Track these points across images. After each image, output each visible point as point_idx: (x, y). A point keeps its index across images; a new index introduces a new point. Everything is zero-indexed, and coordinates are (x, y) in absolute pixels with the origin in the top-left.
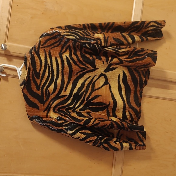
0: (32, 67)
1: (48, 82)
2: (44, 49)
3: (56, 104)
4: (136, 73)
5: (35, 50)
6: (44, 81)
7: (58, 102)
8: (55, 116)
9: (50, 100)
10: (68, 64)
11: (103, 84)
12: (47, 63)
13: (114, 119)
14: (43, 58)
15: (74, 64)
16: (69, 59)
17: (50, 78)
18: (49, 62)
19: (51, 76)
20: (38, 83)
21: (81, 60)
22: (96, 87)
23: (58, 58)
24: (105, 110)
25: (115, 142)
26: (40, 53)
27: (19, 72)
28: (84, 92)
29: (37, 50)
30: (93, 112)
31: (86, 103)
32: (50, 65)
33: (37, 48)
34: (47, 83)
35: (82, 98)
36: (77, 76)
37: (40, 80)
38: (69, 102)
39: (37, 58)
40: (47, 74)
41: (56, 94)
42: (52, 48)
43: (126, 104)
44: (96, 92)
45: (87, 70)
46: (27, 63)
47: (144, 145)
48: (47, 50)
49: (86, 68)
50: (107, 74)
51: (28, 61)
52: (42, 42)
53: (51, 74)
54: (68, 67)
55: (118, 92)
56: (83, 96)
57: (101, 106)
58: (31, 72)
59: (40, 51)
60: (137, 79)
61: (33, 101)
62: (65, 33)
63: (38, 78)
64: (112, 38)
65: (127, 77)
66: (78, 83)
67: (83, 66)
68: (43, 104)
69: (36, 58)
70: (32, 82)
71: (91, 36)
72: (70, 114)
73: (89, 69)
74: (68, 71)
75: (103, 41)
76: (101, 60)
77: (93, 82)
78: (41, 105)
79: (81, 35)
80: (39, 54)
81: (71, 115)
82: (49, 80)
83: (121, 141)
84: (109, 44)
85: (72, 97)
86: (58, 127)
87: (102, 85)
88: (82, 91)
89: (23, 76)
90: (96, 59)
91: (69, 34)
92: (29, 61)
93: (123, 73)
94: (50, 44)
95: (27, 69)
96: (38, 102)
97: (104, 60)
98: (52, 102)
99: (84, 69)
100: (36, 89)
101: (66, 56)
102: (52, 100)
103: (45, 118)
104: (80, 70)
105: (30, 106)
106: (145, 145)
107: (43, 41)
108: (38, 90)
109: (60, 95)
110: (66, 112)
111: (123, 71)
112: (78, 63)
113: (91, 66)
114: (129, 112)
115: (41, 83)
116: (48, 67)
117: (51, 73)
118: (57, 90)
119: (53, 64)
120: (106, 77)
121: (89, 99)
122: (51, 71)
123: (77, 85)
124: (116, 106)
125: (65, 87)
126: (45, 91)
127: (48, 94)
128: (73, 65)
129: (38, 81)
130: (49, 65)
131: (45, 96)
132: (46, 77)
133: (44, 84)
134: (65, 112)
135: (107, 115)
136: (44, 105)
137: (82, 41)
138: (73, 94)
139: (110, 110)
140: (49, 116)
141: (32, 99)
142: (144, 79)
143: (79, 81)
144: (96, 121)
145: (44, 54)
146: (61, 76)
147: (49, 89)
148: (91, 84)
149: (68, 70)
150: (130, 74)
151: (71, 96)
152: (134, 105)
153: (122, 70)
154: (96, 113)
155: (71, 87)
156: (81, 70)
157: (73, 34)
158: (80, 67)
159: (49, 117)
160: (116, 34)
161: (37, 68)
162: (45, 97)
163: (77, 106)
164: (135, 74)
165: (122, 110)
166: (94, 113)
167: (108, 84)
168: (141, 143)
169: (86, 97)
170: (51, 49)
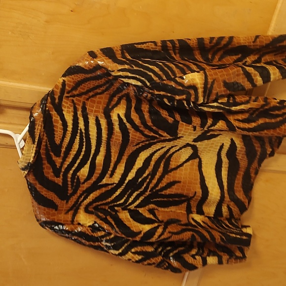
0: (45, 135)
1: (78, 161)
2: (73, 100)
3: (91, 200)
4: (257, 142)
5: (53, 102)
6: (70, 160)
7: (95, 196)
8: (88, 221)
9: (79, 192)
10: (120, 129)
11: (187, 158)
12: (78, 127)
13: (198, 218)
14: (69, 118)
15: (133, 129)
16: (125, 121)
17: (83, 153)
18: (81, 125)
19: (84, 149)
20: (57, 164)
21: (150, 124)
22: (173, 164)
23: (102, 118)
24: (185, 205)
25: (193, 256)
26: (63, 108)
27: (19, 143)
28: (146, 177)
29: (57, 101)
30: (160, 209)
31: (149, 194)
32: (83, 131)
33: (57, 97)
34: (76, 163)
35: (143, 187)
36: (137, 147)
37: (61, 158)
38: (118, 193)
39: (56, 117)
40: (76, 146)
41: (92, 182)
42: (90, 97)
43: (226, 195)
44: (171, 176)
45: (158, 140)
46: (36, 131)
47: (244, 257)
48: (79, 101)
49: (158, 136)
50: (198, 144)
51: (36, 127)
52: (69, 86)
53: (84, 147)
54: (121, 135)
55: (214, 171)
56: (145, 185)
57: (177, 199)
58: (43, 144)
59: (63, 103)
60: (256, 152)
61: (45, 196)
62: (121, 73)
63: (58, 155)
64: (222, 84)
65: (238, 149)
66: (138, 158)
67: (152, 134)
68: (65, 201)
69: (54, 118)
70: (45, 162)
71: (177, 79)
72: (116, 214)
73: (162, 138)
74: (121, 141)
75: (200, 91)
76: (191, 124)
77: (168, 155)
78: (63, 202)
79: (156, 79)
80: (62, 110)
81: (118, 217)
82: (81, 157)
83: (205, 255)
84: (213, 97)
85: (123, 187)
86: (92, 243)
87: (184, 160)
88: (145, 175)
89: (27, 156)
90: (181, 122)
91: (130, 75)
92: (40, 128)
93: (230, 143)
94: (86, 90)
95: (34, 143)
96: (56, 197)
97: (197, 124)
98: (83, 197)
99: (153, 138)
100: (52, 174)
101: (118, 115)
102: (84, 192)
103: (68, 224)
104: (143, 139)
105: (39, 203)
106: (246, 257)
107: (72, 84)
108: (58, 176)
109: (100, 184)
110: (109, 210)
111: (232, 140)
112: (142, 129)
113: (167, 134)
114: (228, 207)
115: (62, 164)
116: (78, 134)
117: (84, 144)
118: (95, 175)
119: (90, 129)
120: (194, 148)
121: (157, 189)
122: (84, 140)
123: (136, 163)
124: (207, 198)
125: (111, 169)
126: (71, 178)
127: (77, 183)
128: (132, 131)
129: (58, 161)
130: (81, 130)
131: (70, 186)
132: (73, 152)
133: (68, 165)
134: (107, 210)
135: (186, 211)
136: (67, 202)
137: (156, 93)
138: (126, 182)
139: (194, 204)
140: (77, 221)
141: (44, 192)
142: (271, 150)
143: (140, 154)
144: (165, 233)
145: (72, 109)
146: (105, 148)
147: (78, 174)
148: (164, 160)
149: (121, 139)
150: (245, 145)
151: (122, 185)
152: (240, 195)
153: (230, 138)
154: (166, 210)
155: (124, 169)
156: (147, 139)
157: (138, 76)
158: (146, 134)
159: (77, 223)
160: (231, 72)
161: (56, 136)
162: (70, 189)
163: (131, 200)
164: (255, 145)
165: (215, 205)
166: (163, 209)
167: (198, 159)
168: (239, 254)
169: (151, 185)
170: (87, 99)
